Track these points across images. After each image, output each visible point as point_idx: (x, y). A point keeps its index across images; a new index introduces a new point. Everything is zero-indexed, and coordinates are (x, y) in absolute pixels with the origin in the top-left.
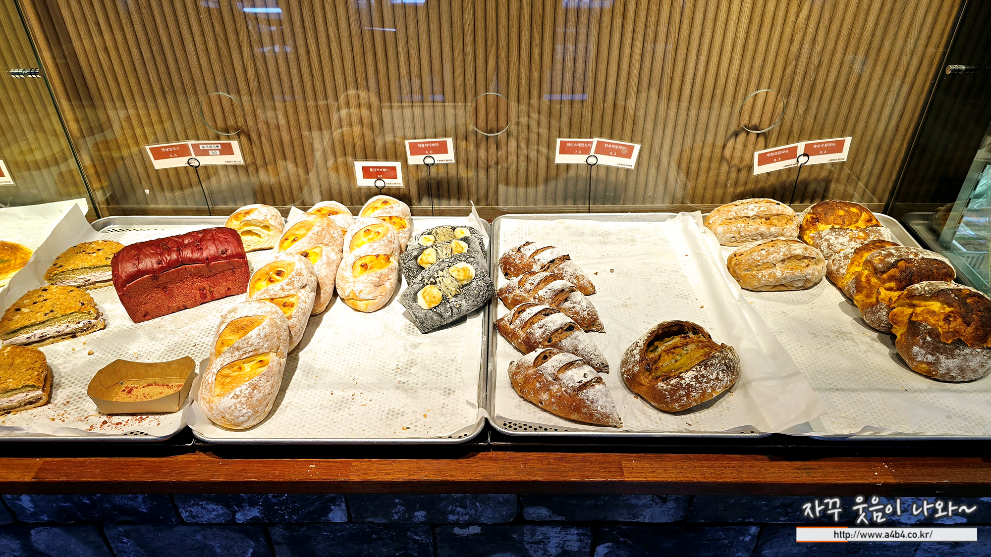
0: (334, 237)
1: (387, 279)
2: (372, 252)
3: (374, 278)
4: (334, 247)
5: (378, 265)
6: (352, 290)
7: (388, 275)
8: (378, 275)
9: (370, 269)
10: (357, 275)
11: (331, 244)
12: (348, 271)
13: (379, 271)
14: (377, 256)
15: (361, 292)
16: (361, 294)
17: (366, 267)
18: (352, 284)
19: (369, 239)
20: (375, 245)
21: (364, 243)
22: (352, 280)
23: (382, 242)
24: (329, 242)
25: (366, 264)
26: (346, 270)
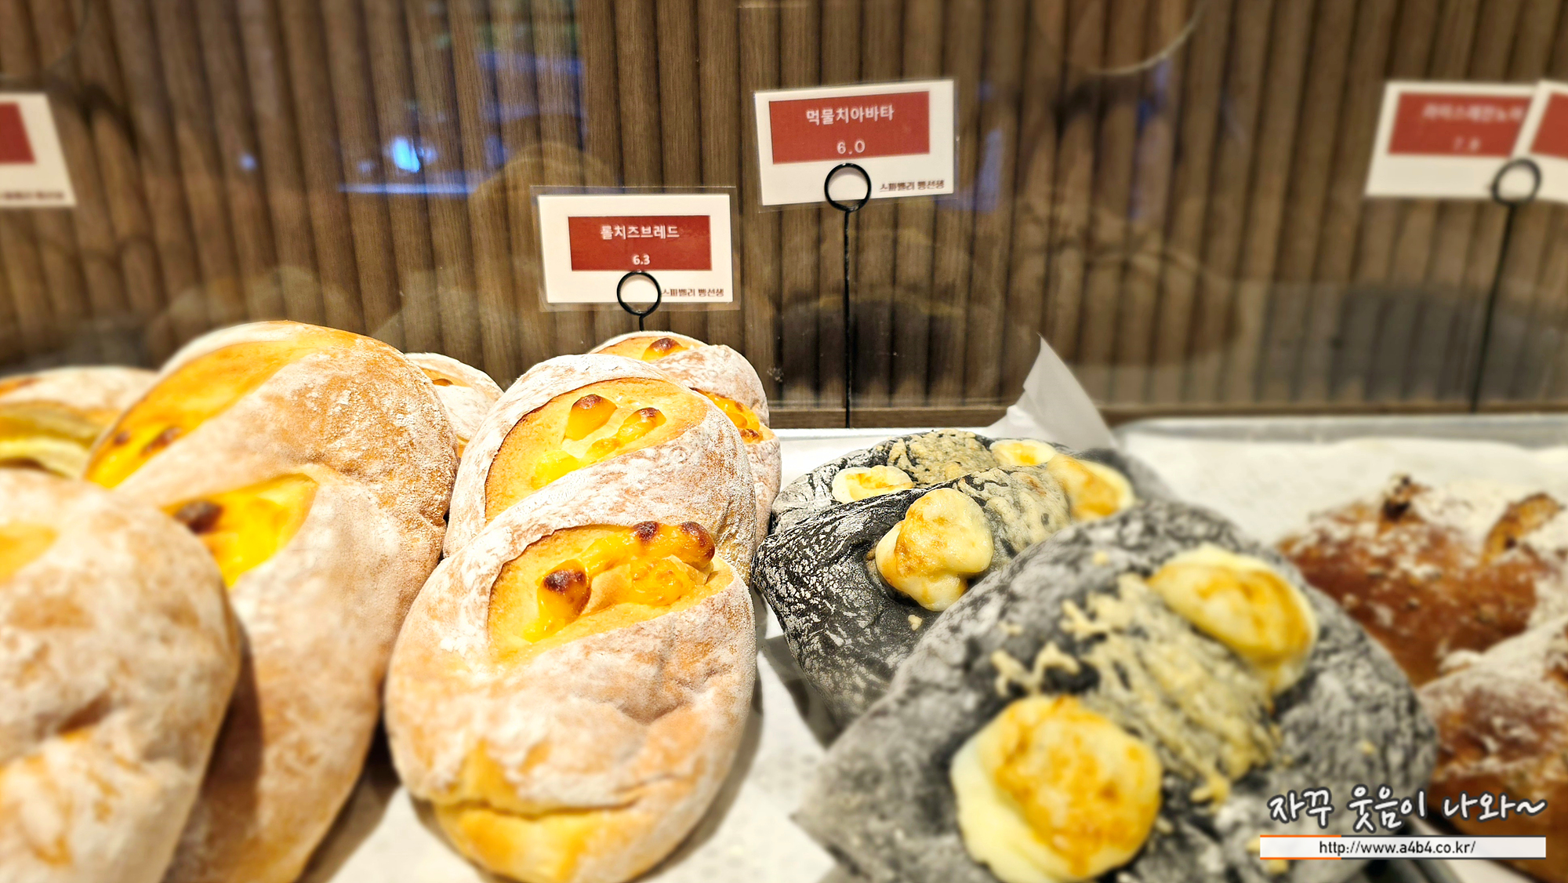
0: (400, 431)
1: (700, 667)
2: (618, 508)
3: (623, 662)
4: (395, 484)
5: (651, 581)
6: (483, 744)
7: (706, 646)
8: (652, 645)
9: (606, 604)
10: (517, 642)
11: (375, 467)
12: (463, 617)
13: (659, 619)
14: (647, 532)
15: (537, 753)
16: (538, 771)
17: (578, 591)
18: (481, 705)
19: (600, 445)
20: (635, 472)
21: (568, 465)
22: (480, 675)
23: (672, 459)
24: (369, 455)
25: (581, 577)
26: (454, 612)
